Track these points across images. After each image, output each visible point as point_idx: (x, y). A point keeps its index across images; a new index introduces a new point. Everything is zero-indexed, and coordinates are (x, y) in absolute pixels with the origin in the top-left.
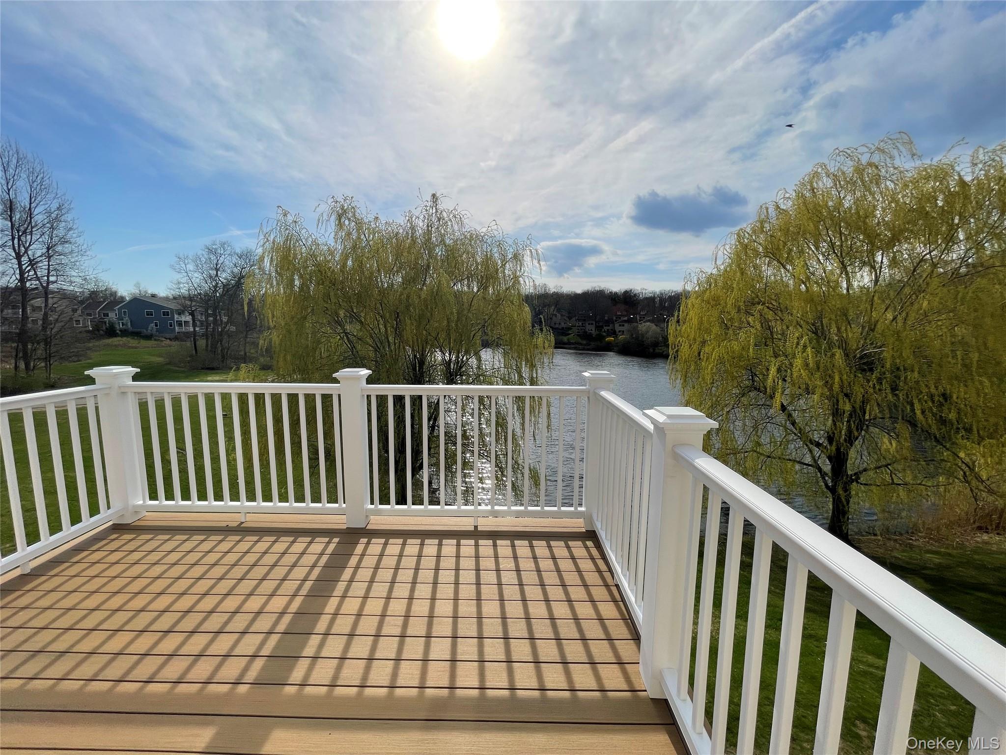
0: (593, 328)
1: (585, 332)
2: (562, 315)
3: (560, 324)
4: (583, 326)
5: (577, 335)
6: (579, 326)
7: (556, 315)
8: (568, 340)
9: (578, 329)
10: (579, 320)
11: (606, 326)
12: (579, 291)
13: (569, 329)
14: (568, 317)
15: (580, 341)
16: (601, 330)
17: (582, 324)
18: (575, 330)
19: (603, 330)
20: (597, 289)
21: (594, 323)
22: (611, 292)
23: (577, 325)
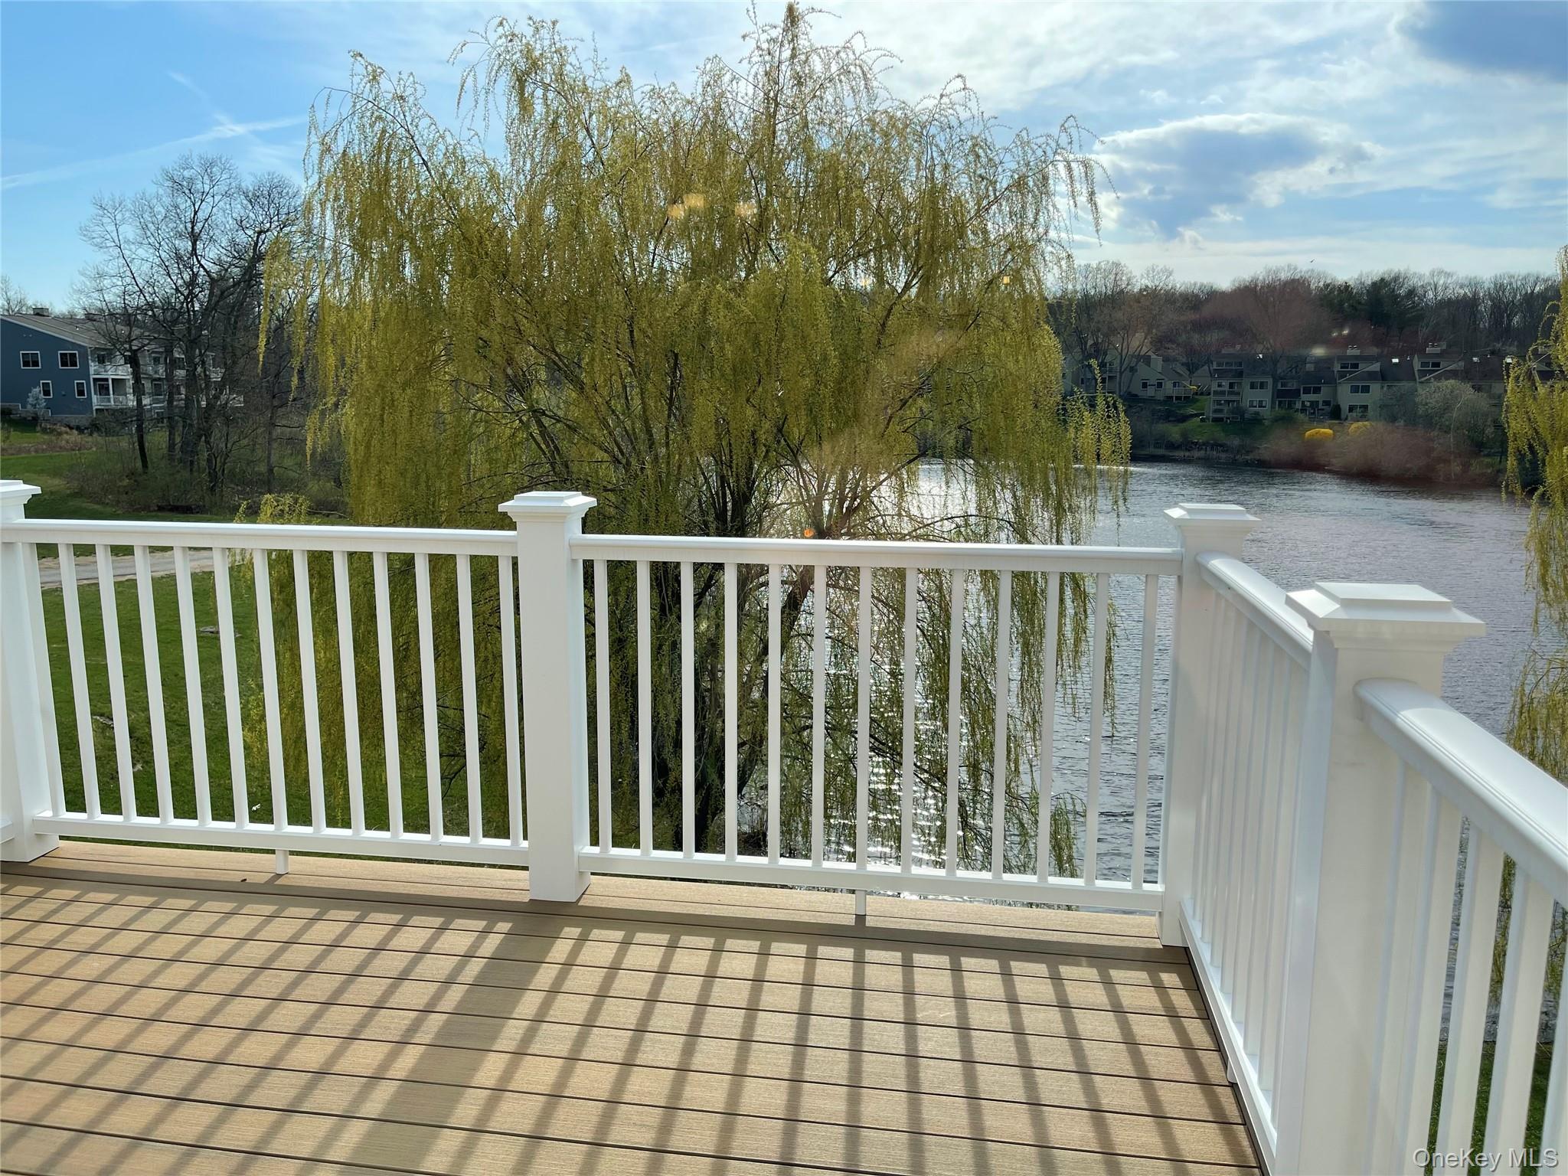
0: (1265, 396)
1: (1239, 411)
2: (1166, 360)
3: (1160, 385)
4: (1230, 393)
5: (1215, 420)
6: (1223, 393)
7: (1147, 360)
8: (1184, 435)
9: (1218, 403)
10: (1222, 373)
11: (1307, 391)
12: (1225, 283)
13: (1188, 400)
14: (1186, 365)
15: (1220, 436)
16: (1290, 405)
17: (1231, 385)
18: (1209, 405)
19: (1298, 405)
20: (1284, 276)
21: (1270, 381)
22: (1327, 286)
23: (1214, 387)
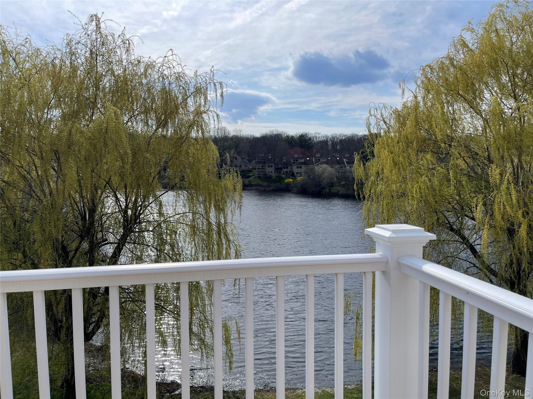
0: (272, 169)
1: (265, 175)
2: (242, 158)
3: (241, 166)
4: (262, 169)
5: (258, 177)
6: (260, 169)
7: (236, 158)
8: (249, 182)
9: (259, 172)
10: (259, 163)
11: (284, 168)
13: (250, 171)
14: (248, 160)
15: (260, 182)
16: (280, 173)
17: (262, 166)
18: (255, 172)
19: (282, 172)
20: (275, 133)
21: (273, 165)
22: (287, 136)
23: (257, 167)
